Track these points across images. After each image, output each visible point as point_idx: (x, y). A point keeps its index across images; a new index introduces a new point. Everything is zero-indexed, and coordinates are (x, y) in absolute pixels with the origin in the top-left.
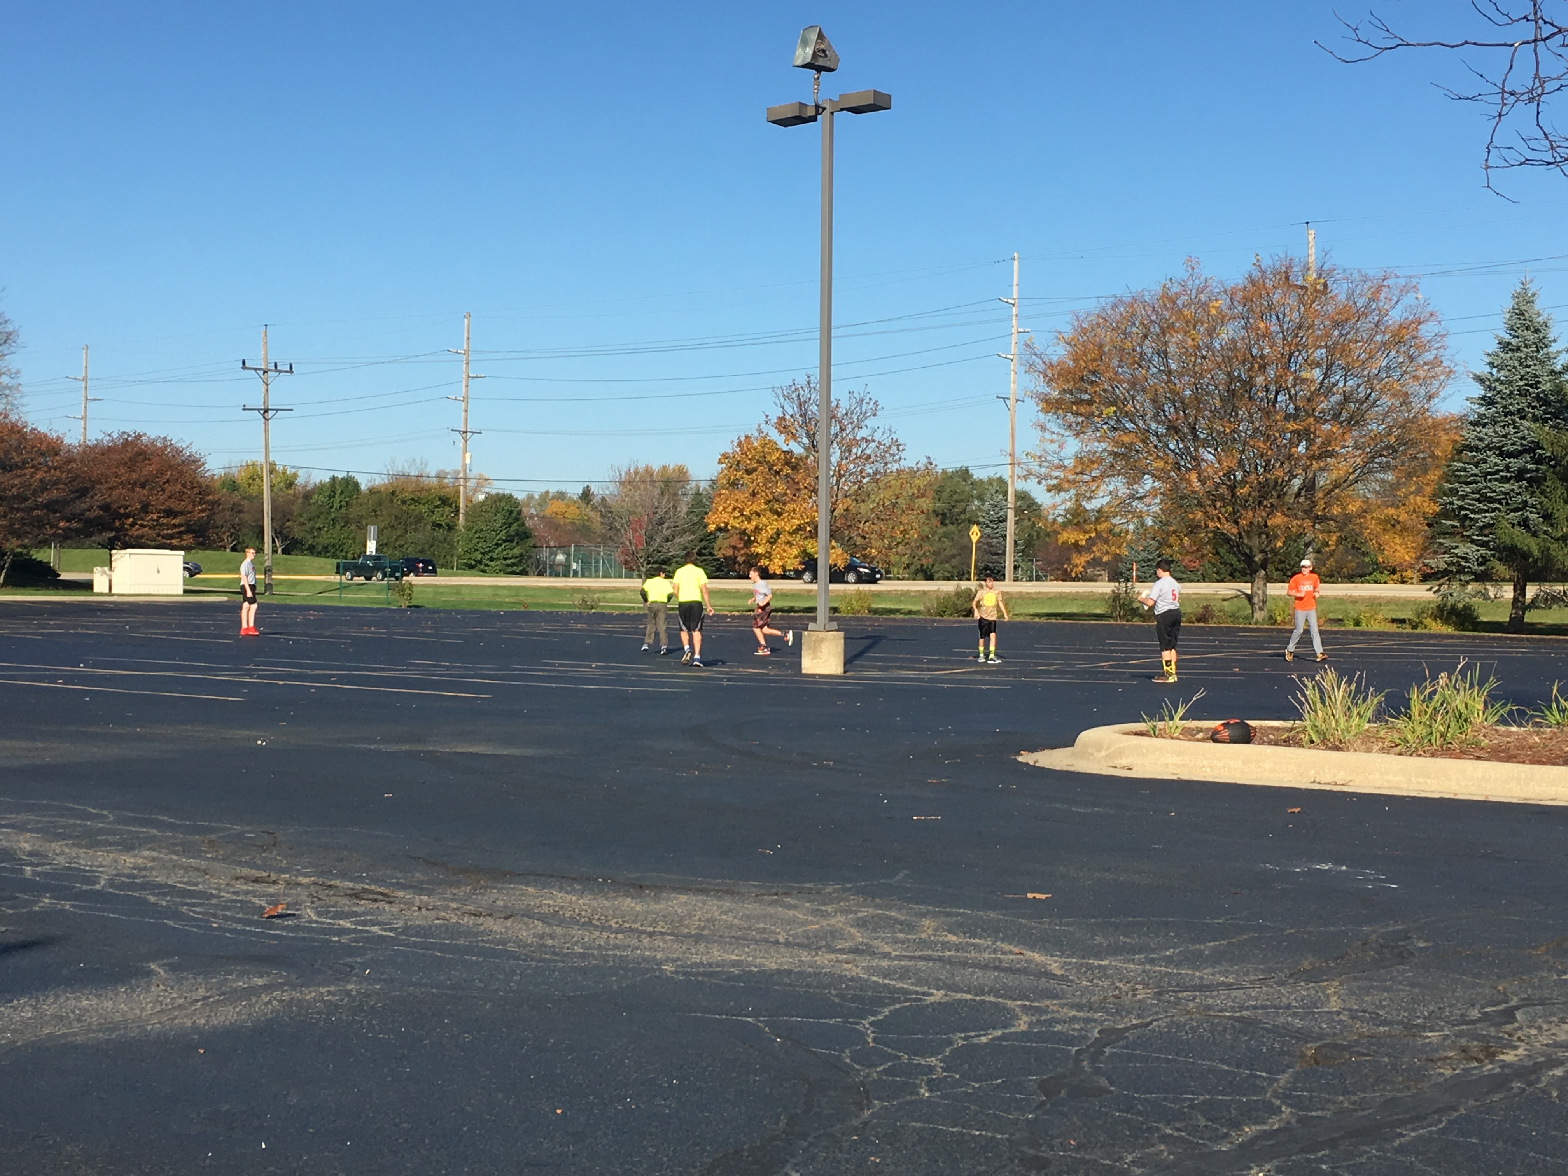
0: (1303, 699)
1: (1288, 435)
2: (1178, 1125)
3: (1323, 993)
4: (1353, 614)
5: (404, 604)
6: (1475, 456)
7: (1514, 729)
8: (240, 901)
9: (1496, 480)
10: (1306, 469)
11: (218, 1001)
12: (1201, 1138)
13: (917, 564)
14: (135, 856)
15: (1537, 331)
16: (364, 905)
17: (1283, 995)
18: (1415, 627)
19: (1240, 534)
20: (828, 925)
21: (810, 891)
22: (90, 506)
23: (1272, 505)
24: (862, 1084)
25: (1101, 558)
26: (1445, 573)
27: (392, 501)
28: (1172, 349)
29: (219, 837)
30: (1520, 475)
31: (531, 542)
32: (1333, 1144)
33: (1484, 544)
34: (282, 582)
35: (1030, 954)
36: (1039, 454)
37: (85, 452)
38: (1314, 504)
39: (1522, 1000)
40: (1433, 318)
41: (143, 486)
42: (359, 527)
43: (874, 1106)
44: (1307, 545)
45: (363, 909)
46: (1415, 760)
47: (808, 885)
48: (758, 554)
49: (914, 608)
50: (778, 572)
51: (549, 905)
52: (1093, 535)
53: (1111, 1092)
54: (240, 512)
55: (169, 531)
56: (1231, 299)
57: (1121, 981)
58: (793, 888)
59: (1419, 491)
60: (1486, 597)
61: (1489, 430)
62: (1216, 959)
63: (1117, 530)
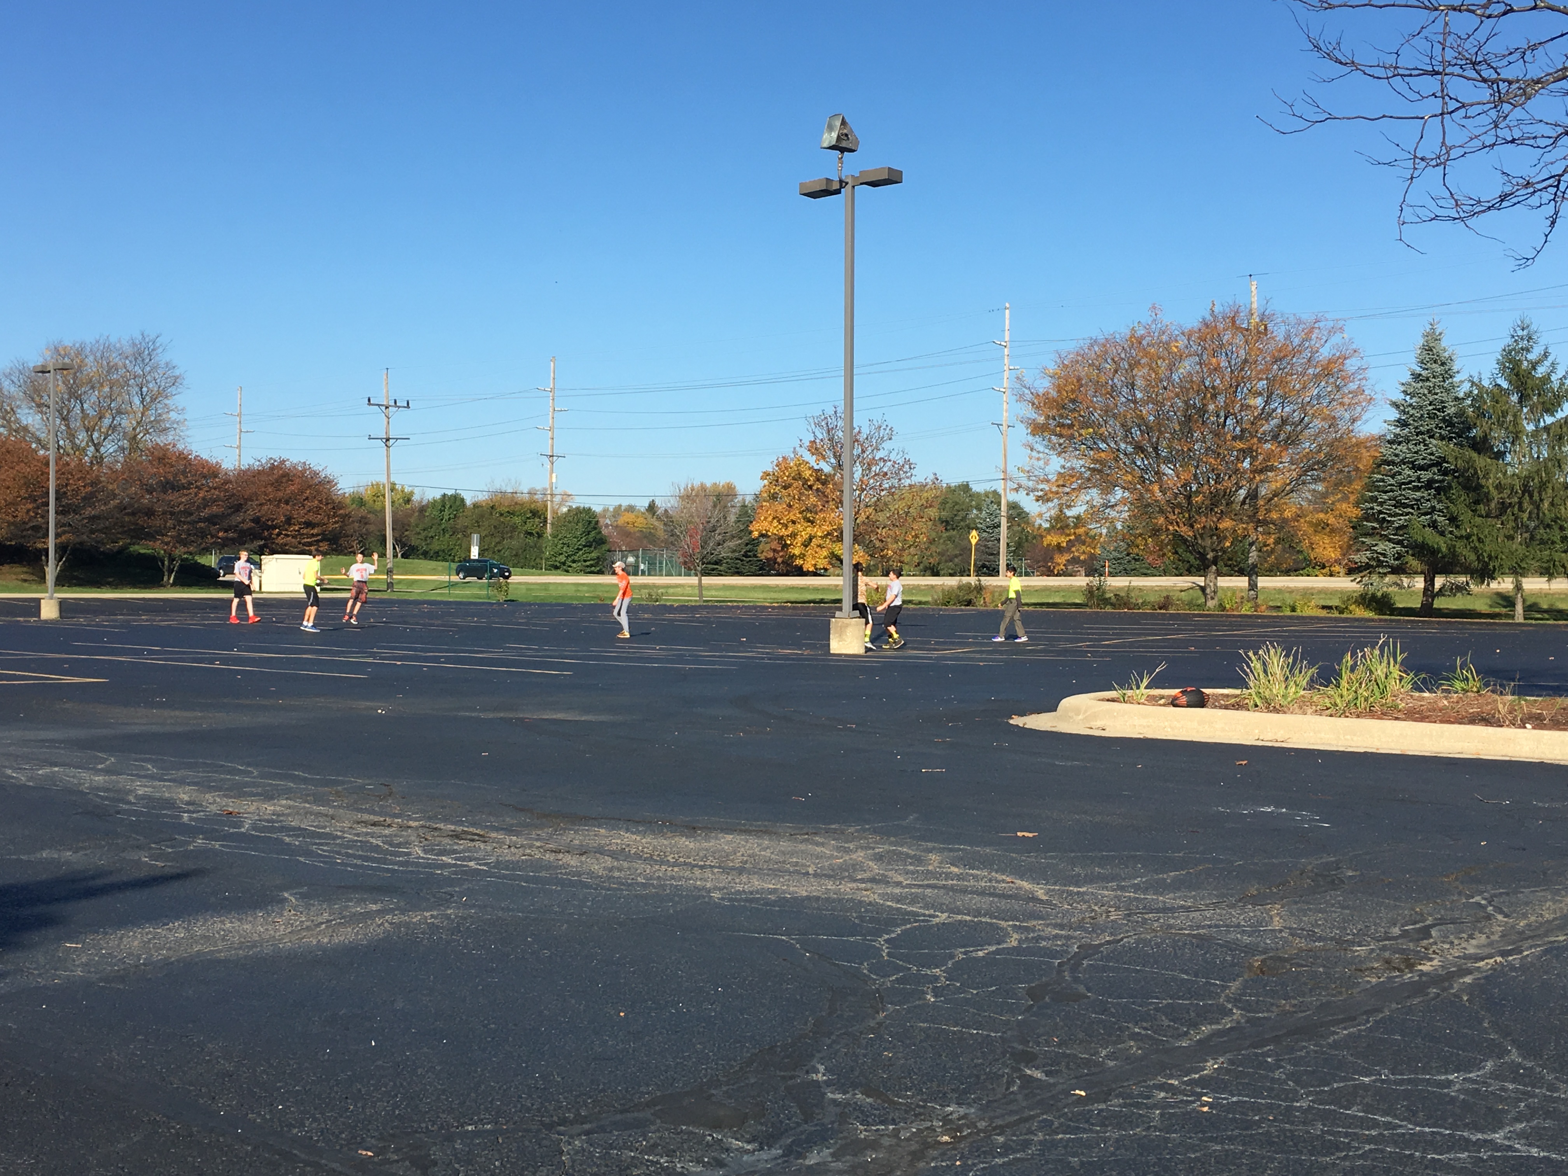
0: (1248, 670)
1: (1235, 453)
2: (1145, 1024)
3: (1267, 914)
4: (1289, 602)
5: (502, 598)
6: (1391, 469)
7: (1426, 695)
8: (360, 841)
9: (1409, 489)
10: (1251, 480)
11: (340, 923)
12: (1164, 1036)
13: (926, 562)
14: (274, 805)
15: (1443, 364)
16: (463, 844)
17: (1235, 917)
18: (1341, 612)
19: (1195, 536)
20: (851, 859)
21: (835, 831)
22: (244, 519)
23: (1222, 511)
24: (878, 991)
25: (1079, 557)
26: (1368, 566)
27: (491, 514)
28: (1139, 382)
29: (345, 789)
30: (1429, 485)
31: (605, 547)
32: (1276, 1040)
33: (1399, 542)
34: (400, 582)
35: (1019, 882)
36: (1027, 469)
37: (239, 474)
38: (1256, 510)
39: (1436, 919)
40: (1356, 354)
41: (287, 503)
42: (465, 536)
43: (888, 1010)
44: (1251, 544)
45: (462, 847)
46: (1343, 721)
47: (833, 826)
48: (794, 555)
49: (924, 599)
50: (810, 570)
51: (617, 844)
52: (1072, 537)
53: (1088, 997)
54: (366, 524)
55: (309, 540)
56: (1188, 340)
57: (1096, 904)
58: (821, 828)
59: (1345, 498)
60: (1400, 586)
61: (1403, 448)
62: (1176, 886)
63: (1092, 533)
